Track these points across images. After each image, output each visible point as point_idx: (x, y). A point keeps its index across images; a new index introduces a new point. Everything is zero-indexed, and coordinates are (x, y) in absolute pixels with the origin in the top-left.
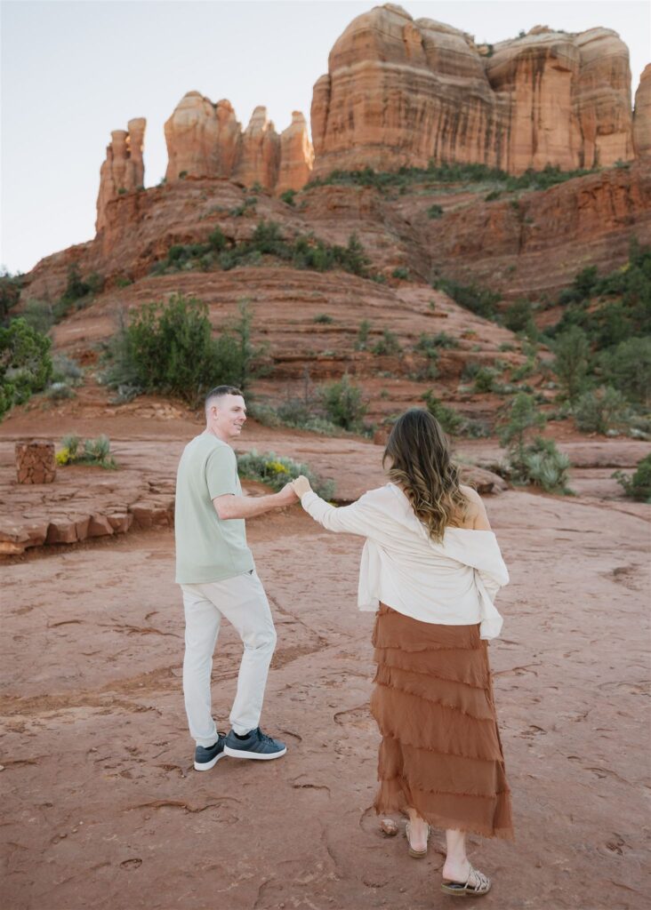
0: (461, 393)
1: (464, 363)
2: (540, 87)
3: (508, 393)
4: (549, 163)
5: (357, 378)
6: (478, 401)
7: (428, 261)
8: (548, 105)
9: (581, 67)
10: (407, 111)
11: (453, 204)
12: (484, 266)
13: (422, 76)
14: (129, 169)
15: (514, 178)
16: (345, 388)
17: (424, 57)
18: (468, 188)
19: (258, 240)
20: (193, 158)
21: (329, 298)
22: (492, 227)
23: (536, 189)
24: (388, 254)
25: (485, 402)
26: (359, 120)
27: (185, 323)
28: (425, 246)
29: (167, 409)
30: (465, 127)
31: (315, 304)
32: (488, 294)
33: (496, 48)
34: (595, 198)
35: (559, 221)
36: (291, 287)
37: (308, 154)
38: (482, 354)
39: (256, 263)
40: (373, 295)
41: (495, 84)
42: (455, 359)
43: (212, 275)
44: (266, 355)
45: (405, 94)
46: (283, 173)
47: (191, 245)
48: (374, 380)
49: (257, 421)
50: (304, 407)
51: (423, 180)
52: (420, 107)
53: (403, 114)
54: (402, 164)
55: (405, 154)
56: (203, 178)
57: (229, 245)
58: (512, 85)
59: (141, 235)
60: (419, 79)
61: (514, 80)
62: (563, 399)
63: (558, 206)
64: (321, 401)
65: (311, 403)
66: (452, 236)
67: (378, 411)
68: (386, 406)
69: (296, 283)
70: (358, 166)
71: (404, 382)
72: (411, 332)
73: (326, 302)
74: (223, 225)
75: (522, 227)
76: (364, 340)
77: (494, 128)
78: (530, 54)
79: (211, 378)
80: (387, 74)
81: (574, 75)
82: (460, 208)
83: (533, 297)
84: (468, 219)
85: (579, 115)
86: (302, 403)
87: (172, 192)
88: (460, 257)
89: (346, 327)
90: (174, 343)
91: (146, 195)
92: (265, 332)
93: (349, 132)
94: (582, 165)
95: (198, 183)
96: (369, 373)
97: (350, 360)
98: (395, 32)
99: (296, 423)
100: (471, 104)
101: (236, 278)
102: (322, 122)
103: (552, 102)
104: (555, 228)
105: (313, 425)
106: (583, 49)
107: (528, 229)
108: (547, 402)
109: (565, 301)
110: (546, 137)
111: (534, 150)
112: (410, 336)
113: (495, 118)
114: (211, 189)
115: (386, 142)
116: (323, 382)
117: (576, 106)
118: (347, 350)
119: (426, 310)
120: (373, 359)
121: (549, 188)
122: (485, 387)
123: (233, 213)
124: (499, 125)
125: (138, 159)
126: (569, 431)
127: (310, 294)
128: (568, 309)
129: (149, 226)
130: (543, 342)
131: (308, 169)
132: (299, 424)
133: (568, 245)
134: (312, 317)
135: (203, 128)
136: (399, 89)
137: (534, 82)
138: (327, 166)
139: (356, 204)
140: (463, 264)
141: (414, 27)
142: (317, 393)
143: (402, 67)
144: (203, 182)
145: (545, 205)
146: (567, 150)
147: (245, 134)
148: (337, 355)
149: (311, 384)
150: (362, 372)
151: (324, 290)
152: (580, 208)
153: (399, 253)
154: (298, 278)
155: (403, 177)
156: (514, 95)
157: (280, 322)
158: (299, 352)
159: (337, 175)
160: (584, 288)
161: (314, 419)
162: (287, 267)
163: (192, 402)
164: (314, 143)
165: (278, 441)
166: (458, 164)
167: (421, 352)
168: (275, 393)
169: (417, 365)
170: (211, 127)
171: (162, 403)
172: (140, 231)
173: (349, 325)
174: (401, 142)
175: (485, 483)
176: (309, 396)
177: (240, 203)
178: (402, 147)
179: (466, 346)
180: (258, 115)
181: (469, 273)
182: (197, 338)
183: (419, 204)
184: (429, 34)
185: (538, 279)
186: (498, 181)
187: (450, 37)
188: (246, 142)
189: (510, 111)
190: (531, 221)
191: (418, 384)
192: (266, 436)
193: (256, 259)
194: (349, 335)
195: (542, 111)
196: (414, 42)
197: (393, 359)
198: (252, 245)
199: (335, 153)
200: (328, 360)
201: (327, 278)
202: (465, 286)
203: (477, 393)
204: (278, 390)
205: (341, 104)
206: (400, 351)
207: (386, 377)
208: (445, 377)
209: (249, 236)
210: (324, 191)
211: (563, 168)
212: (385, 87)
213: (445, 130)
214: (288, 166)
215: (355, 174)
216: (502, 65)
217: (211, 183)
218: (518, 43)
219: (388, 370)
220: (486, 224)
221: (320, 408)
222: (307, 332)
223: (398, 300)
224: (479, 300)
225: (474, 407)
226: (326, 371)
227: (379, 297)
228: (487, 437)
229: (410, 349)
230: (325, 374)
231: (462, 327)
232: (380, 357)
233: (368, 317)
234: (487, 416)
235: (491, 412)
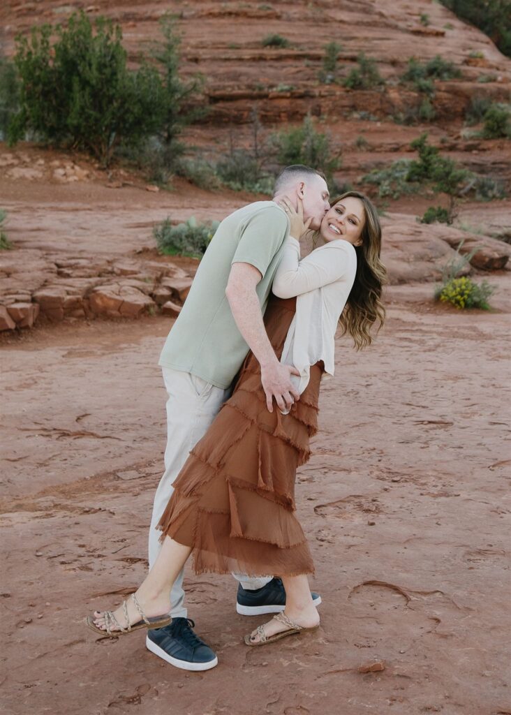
0: (465, 139)
1: (468, 98)
5: (321, 122)
6: (489, 149)
16: (307, 134)
21: (282, 12)
25: (497, 151)
27: (91, 52)
29: (68, 167)
31: (261, 21)
38: (491, 86)
40: (342, 8)
42: (455, 92)
44: (199, 92)
48: (347, 124)
49: (191, 182)
50: (254, 162)
64: (275, 154)
65: (262, 157)
67: (353, 165)
68: (364, 158)
71: (386, 126)
72: (395, 57)
73: (278, 17)
76: (332, 69)
79: (127, 125)
86: (251, 157)
89: (307, 52)
90: (76, 79)
92: (196, 60)
96: (339, 114)
97: (313, 97)
99: (242, 184)
105: (265, 187)
112: (394, 63)
116: (277, 128)
118: (309, 83)
119: (416, 26)
120: (345, 94)
122: (498, 129)
127: (255, 7)
132: (246, 185)
134: (260, 39)
142: (269, 143)
148: (295, 90)
149: (261, 131)
150: (330, 113)
151: (275, 1)
157: (216, 46)
158: (243, 87)
161: (266, 177)
163: (102, 158)
165: (220, 207)
167: (409, 84)
168: (211, 144)
169: (404, 102)
171: (61, 159)
173: (310, 49)
175: (497, 256)
176: (259, 148)
179: (470, 75)
182: (108, 71)
191: (406, 128)
192: (204, 202)
194: (311, 63)
197: (372, 95)
200: (283, 97)
203: (487, 139)
204: (215, 140)
206: (381, 83)
207: (362, 118)
208: (443, 117)
219: (365, 109)
221: (274, 163)
222: (254, 59)
223: (376, 14)
224: (487, 11)
225: (483, 158)
226: (280, 112)
227: (351, 10)
228: (501, 198)
229: (395, 80)
230: (280, 116)
231: (464, 50)
232: (355, 92)
233: (336, 38)
234: (501, 170)
235: (506, 163)
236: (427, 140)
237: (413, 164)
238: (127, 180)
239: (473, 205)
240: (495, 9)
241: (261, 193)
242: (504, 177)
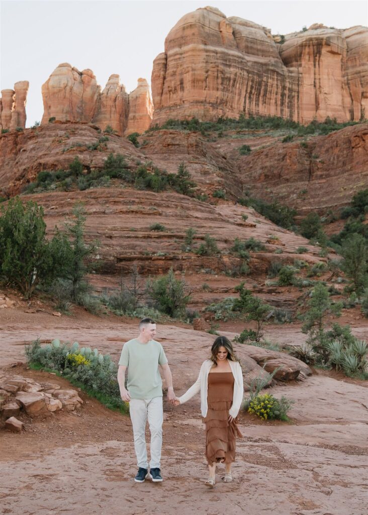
0: (268, 286)
1: (269, 262)
2: (319, 64)
3: (305, 286)
4: (328, 117)
5: (182, 274)
6: (282, 292)
7: (240, 185)
8: (325, 77)
9: (348, 52)
10: (223, 79)
11: (258, 145)
12: (282, 189)
13: (233, 56)
14: (14, 117)
15: (303, 126)
17: (235, 43)
18: (270, 133)
19: (108, 168)
20: (63, 110)
21: (162, 212)
22: (288, 161)
23: (320, 134)
24: (209, 179)
25: (287, 294)
26: (188, 85)
28: (237, 175)
30: (266, 91)
31: (150, 216)
32: (287, 210)
33: (286, 38)
34: (364, 140)
35: (338, 157)
36: (133, 203)
37: (150, 109)
38: (284, 255)
39: (105, 185)
40: (197, 210)
41: (287, 62)
42: (262, 259)
43: (71, 194)
44: (110, 255)
45: (221, 67)
46: (130, 121)
47: (56, 171)
48: (198, 276)
49: (86, 309)
51: (235, 128)
52: (232, 76)
53: (220, 81)
54: (220, 116)
55: (221, 109)
56: (67, 122)
57: (86, 171)
58: (299, 63)
59: (17, 163)
60: (232, 58)
61: (300, 59)
62: (351, 291)
63: (337, 146)
66: (258, 168)
67: (200, 300)
68: (207, 296)
69: (137, 200)
70: (187, 117)
71: (220, 277)
72: (227, 238)
73: (160, 214)
74: (81, 156)
75: (311, 161)
76: (190, 244)
77: (287, 92)
78: (311, 42)
80: (208, 54)
81: (343, 57)
82: (263, 148)
83: (321, 213)
84: (270, 155)
85: (348, 84)
87: (42, 133)
88: (264, 183)
89: (176, 234)
91: (23, 134)
92: (111, 237)
93: (180, 93)
94: (352, 118)
95: (64, 126)
96: (193, 270)
97: (178, 260)
98: (213, 25)
100: (269, 76)
101: (89, 196)
102: (160, 86)
103: (328, 75)
104: (335, 162)
106: (348, 40)
107: (315, 163)
108: (337, 293)
109: (345, 216)
110: (325, 99)
111: (317, 108)
112: (226, 241)
113: (287, 85)
114: (74, 130)
115: (208, 101)
116: (156, 277)
117: (346, 78)
118: (176, 251)
119: (239, 221)
120: (197, 258)
121: (330, 133)
122: (287, 281)
123: (89, 147)
124: (290, 90)
125: (21, 111)
126: (358, 318)
127: (147, 208)
128: (349, 222)
129: (23, 157)
130: (331, 247)
131: (149, 117)
133: (346, 174)
134: (148, 226)
135: (71, 89)
136: (217, 64)
137: (315, 61)
138: (164, 117)
139: (185, 143)
140: (266, 188)
141: (228, 22)
143: (219, 49)
144: (68, 125)
145: (327, 146)
146: (341, 108)
147: (102, 94)
148: (168, 255)
150: (188, 269)
151: (159, 205)
152: (353, 148)
153: (218, 179)
154: (138, 196)
155: (220, 125)
156: (301, 69)
157: (122, 229)
158: (137, 253)
159: (170, 123)
160: (359, 206)
162: (130, 188)
164: (154, 100)
166: (261, 117)
167: (234, 253)
168: (116, 286)
169: (232, 263)
170: (77, 89)
172: (17, 160)
173: (177, 232)
174: (219, 101)
175: (291, 370)
177: (95, 141)
178: (220, 104)
179: (270, 249)
180: (112, 81)
181: (271, 195)
183: (232, 144)
184: (237, 27)
185: (324, 199)
186: (291, 129)
187: (253, 30)
188: (103, 99)
189: (298, 80)
190: (317, 157)
191: (233, 279)
193: (106, 182)
194: (177, 240)
195: (321, 81)
196: (227, 32)
197: (213, 259)
198: (103, 171)
199: (170, 108)
200: (160, 259)
201: (161, 197)
202: (269, 204)
203: (281, 286)
205: (174, 74)
206: (219, 252)
207: (207, 273)
208: (255, 273)
209: (101, 164)
210: (161, 134)
211: (339, 121)
212: (207, 62)
213: (251, 92)
214: (134, 116)
215: (185, 123)
216: (291, 49)
217: (74, 126)
218: (302, 35)
219: (208, 267)
220: (283, 159)
222: (144, 237)
223: (217, 214)
224: (280, 214)
225: (279, 298)
226: (158, 268)
227: (202, 211)
228: (290, 322)
229: (227, 251)
230: (158, 270)
231: (267, 235)
232: (203, 257)
233: (193, 226)
234: (290, 305)
235: (292, 301)
236: (244, 286)
237: (236, 300)
238: (41, 308)
239: (273, 326)
240: (284, 213)
241: (137, 317)
242: (292, 310)
